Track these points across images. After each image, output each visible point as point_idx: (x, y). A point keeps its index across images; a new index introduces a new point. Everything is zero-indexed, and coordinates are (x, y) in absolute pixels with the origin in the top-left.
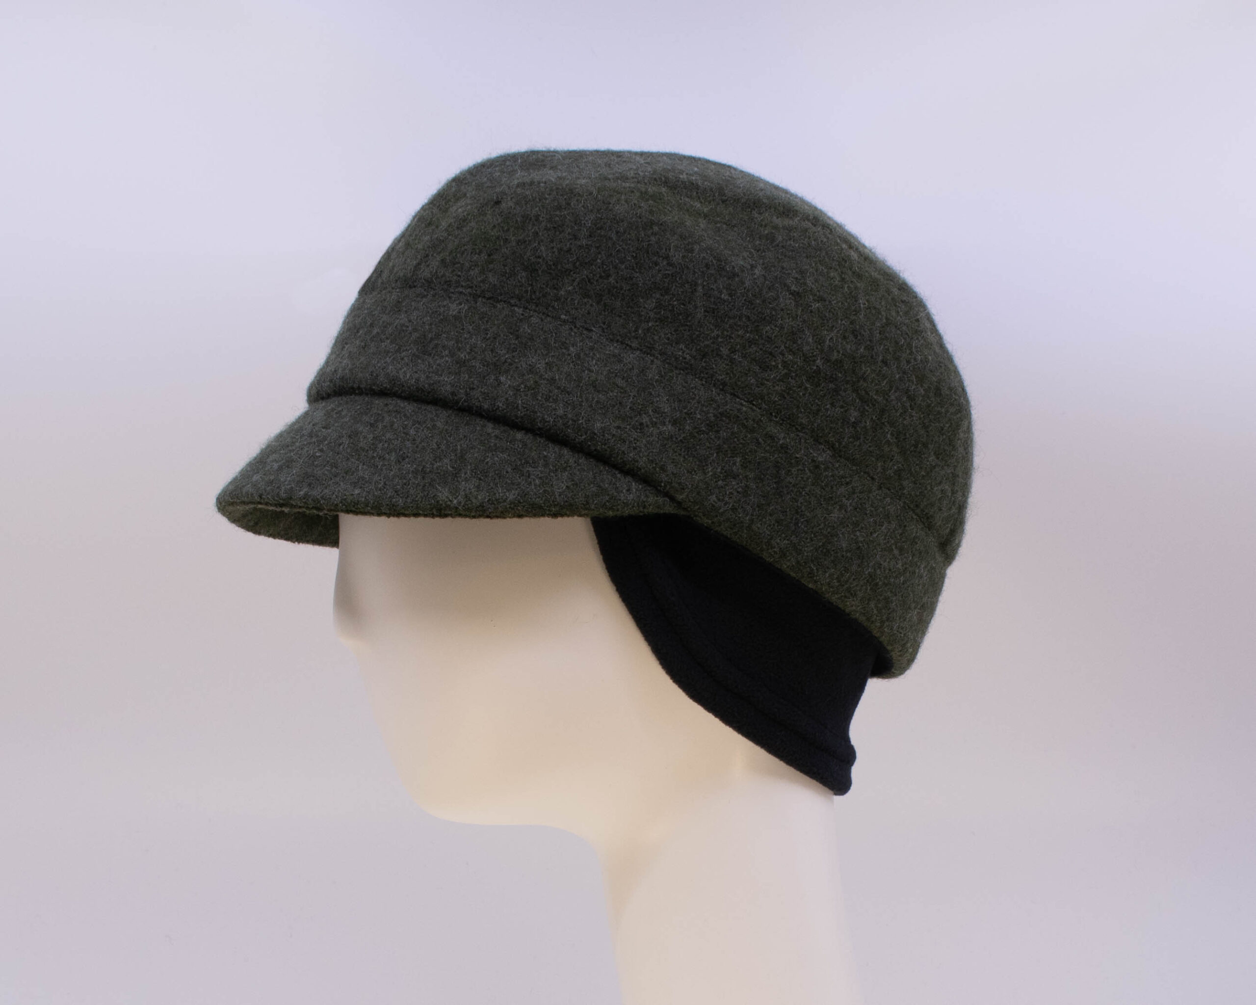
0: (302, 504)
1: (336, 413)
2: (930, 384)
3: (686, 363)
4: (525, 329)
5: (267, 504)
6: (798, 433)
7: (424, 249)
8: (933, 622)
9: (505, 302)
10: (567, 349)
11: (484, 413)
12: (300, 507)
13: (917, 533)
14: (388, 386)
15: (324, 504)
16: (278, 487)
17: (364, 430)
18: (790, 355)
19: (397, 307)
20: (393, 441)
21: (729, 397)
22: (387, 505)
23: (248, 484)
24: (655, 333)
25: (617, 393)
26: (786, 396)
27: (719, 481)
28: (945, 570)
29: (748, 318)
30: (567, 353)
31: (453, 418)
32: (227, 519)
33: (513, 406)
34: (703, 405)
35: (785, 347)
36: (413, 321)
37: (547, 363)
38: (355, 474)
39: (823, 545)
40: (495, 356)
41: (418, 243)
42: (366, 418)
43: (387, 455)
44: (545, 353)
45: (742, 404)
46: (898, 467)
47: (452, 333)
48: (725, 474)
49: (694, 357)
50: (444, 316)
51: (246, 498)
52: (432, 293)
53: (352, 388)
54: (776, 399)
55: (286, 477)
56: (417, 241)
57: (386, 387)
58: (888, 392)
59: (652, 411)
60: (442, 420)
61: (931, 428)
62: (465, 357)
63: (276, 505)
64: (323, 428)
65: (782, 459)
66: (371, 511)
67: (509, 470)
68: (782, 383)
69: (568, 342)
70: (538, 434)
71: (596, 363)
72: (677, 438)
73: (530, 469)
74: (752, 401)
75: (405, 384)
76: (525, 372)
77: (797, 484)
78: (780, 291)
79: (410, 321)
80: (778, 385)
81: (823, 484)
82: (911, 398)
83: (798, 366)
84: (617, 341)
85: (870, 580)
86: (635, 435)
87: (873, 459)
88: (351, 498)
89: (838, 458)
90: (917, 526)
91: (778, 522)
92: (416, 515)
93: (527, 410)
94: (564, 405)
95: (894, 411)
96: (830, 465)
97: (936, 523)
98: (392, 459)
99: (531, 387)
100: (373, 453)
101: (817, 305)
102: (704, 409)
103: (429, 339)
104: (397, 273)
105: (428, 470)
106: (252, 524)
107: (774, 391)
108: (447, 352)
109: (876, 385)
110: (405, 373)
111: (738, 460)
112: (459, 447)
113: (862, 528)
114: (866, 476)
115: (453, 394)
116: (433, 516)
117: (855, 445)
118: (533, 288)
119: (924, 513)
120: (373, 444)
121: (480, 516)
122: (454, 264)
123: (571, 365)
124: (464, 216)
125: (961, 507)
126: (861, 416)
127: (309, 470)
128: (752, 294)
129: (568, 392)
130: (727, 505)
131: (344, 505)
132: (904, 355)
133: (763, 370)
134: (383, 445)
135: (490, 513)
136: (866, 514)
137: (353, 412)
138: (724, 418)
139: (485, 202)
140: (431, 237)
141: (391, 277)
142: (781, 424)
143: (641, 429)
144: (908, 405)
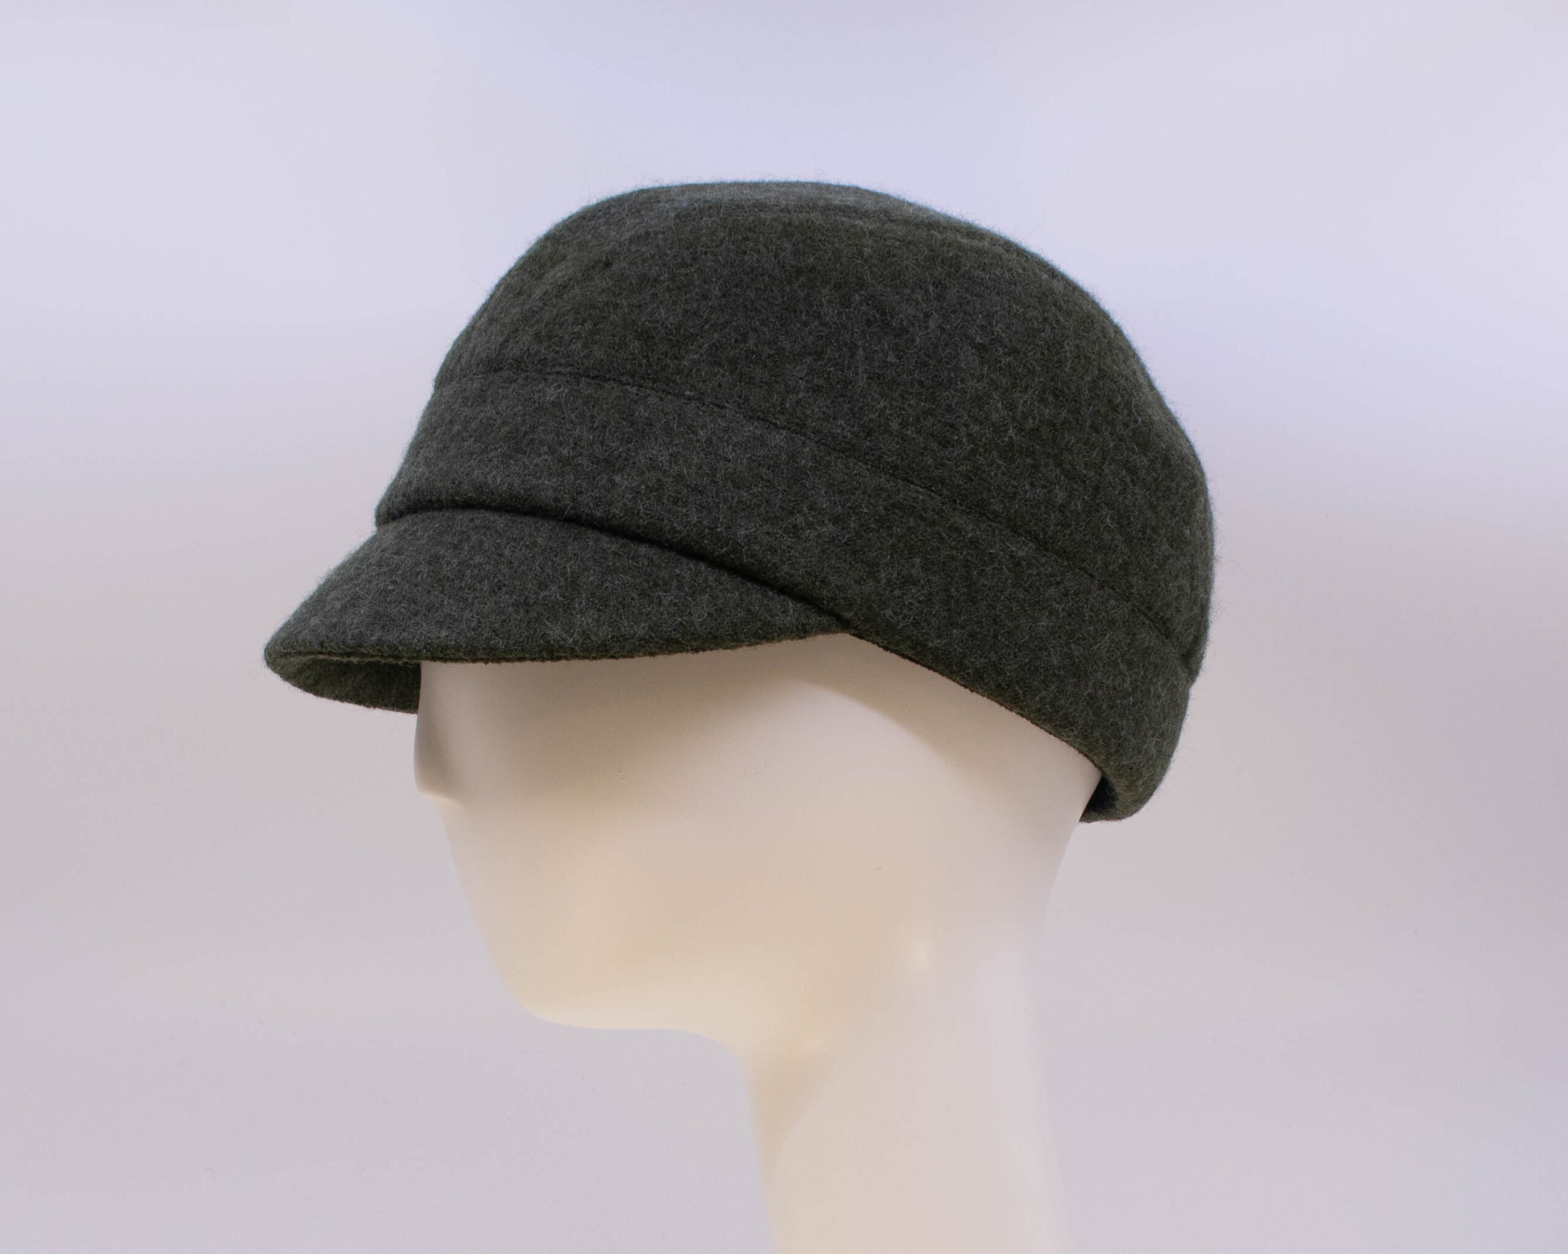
0: (376, 653)
1: (410, 535)
2: (1156, 452)
3: (847, 443)
4: (641, 412)
5: (330, 653)
6: (989, 523)
7: (512, 323)
8: (1175, 754)
9: (614, 380)
10: (695, 433)
11: (596, 523)
12: (373, 656)
13: (1150, 642)
14: (474, 496)
15: (403, 650)
16: (344, 633)
17: (446, 554)
18: (977, 425)
19: (481, 398)
20: (484, 566)
21: (901, 482)
22: (484, 649)
23: (305, 630)
24: (807, 406)
25: (762, 488)
26: (973, 477)
27: (895, 589)
28: (1188, 689)
29: (922, 384)
30: (695, 438)
31: (557, 531)
32: (279, 676)
33: (633, 513)
34: (870, 496)
35: (969, 416)
36: (502, 413)
37: (671, 455)
38: (440, 611)
39: (1031, 660)
40: (606, 451)
41: (505, 316)
42: (448, 538)
43: (478, 584)
44: (668, 440)
45: (918, 492)
46: (1124, 560)
47: (551, 424)
48: (903, 580)
49: (856, 436)
50: (539, 403)
51: (302, 648)
52: (522, 376)
53: (431, 501)
54: (960, 482)
55: (353, 619)
56: (502, 315)
57: (471, 497)
58: (1100, 464)
59: (807, 507)
60: (545, 535)
61: (1160, 508)
62: (569, 453)
63: (341, 655)
64: (396, 554)
65: (972, 556)
66: (464, 657)
67: (635, 595)
68: (967, 462)
69: (695, 424)
70: (665, 547)
71: (733, 449)
72: (840, 541)
73: (661, 593)
74: (930, 486)
75: (494, 491)
76: (644, 468)
77: (994, 587)
78: (960, 346)
79: (498, 413)
80: (962, 464)
81: (1027, 586)
82: (1133, 471)
83: (986, 438)
84: (758, 418)
85: (1091, 702)
86: (788, 540)
87: (1091, 551)
88: (437, 642)
89: (1044, 553)
90: (1150, 634)
91: (972, 636)
92: (521, 659)
93: (651, 517)
94: (698, 510)
95: (1111, 489)
96: (1034, 561)
97: (1174, 630)
98: (485, 589)
99: (653, 487)
100: (461, 582)
101: (1008, 360)
102: (872, 501)
103: (522, 433)
104: (478, 355)
105: (532, 601)
106: (311, 681)
107: (957, 472)
108: (545, 448)
109: (1084, 456)
110: (494, 477)
111: (918, 560)
112: (569, 570)
113: (1079, 639)
114: (1082, 572)
115: (556, 500)
116: (543, 659)
117: (1065, 534)
118: (648, 361)
119: (1159, 617)
120: (459, 571)
121: (602, 657)
122: (551, 339)
123: (702, 455)
124: (565, 282)
125: (1203, 608)
126: (1069, 496)
127: (381, 610)
128: (924, 354)
129: (700, 491)
130: (907, 620)
131: (430, 651)
132: (1120, 417)
133: (943, 447)
134: (472, 572)
135: (615, 653)
136: (1084, 621)
137: (431, 532)
138: (897, 511)
139: (591, 265)
140: (521, 310)
141: (472, 360)
142: (968, 513)
143: (794, 533)
144: (1128, 479)
